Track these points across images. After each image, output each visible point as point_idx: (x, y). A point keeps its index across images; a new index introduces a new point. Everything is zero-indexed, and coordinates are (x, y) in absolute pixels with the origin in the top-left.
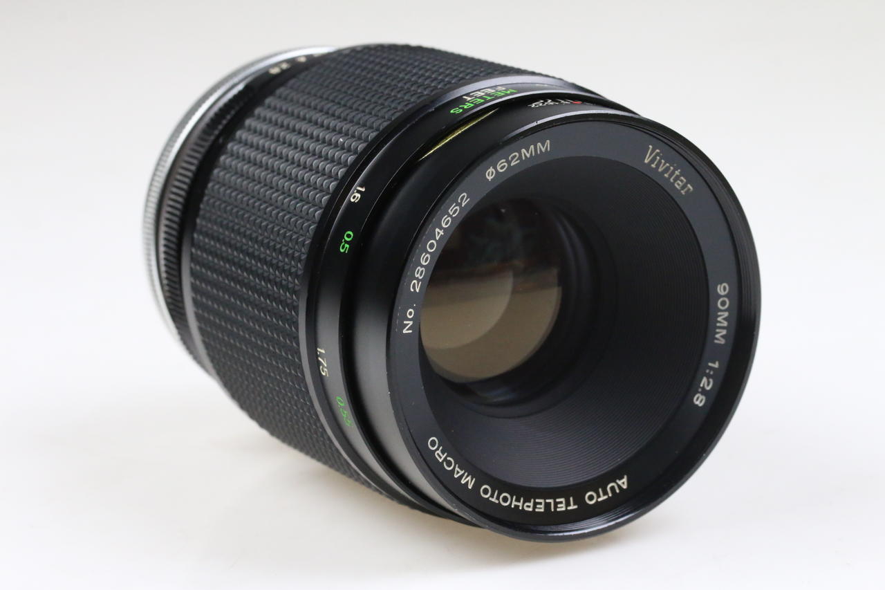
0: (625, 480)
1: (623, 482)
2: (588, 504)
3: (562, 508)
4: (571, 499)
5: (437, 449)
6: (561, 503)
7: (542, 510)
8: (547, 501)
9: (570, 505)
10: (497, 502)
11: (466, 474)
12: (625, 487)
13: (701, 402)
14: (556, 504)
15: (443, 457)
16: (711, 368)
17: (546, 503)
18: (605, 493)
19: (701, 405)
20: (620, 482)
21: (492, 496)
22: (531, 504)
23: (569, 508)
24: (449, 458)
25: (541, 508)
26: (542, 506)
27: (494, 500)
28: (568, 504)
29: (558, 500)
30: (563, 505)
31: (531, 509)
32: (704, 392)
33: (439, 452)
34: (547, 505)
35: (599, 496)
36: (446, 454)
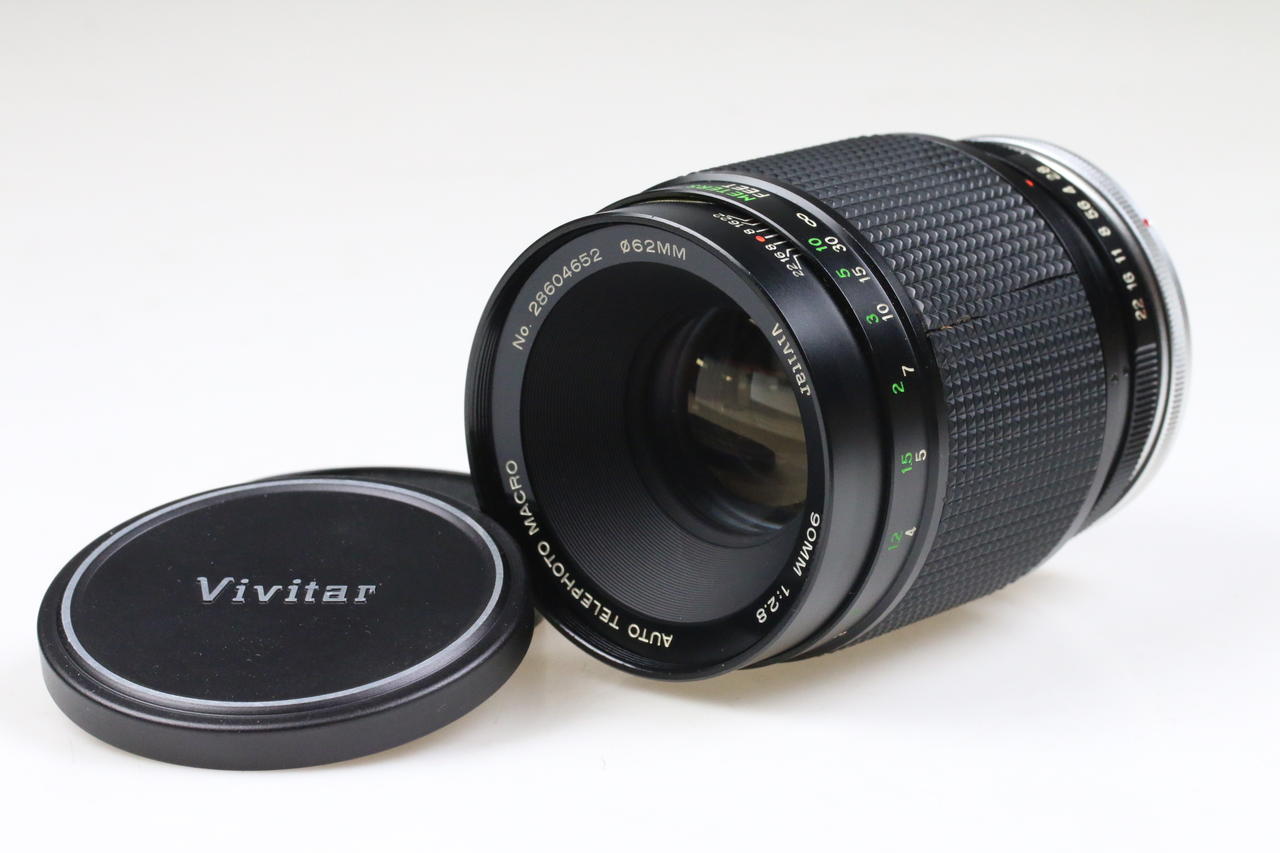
0: (670, 639)
1: (668, 640)
2: (628, 634)
3: (605, 618)
4: (617, 617)
5: (514, 475)
6: (606, 613)
7: (587, 607)
8: (596, 602)
9: (612, 622)
10: (550, 566)
11: (533, 519)
12: (667, 645)
13: (762, 618)
14: (601, 611)
15: (517, 487)
16: (782, 593)
17: (593, 602)
18: (648, 637)
19: (761, 621)
20: (665, 638)
21: (548, 556)
22: (580, 592)
23: (611, 624)
24: (522, 492)
25: (586, 604)
26: (589, 603)
27: (548, 561)
28: (611, 619)
29: (605, 609)
30: (607, 617)
31: (577, 597)
32: (768, 611)
33: (515, 479)
34: (593, 606)
35: (641, 635)
36: (520, 486)
